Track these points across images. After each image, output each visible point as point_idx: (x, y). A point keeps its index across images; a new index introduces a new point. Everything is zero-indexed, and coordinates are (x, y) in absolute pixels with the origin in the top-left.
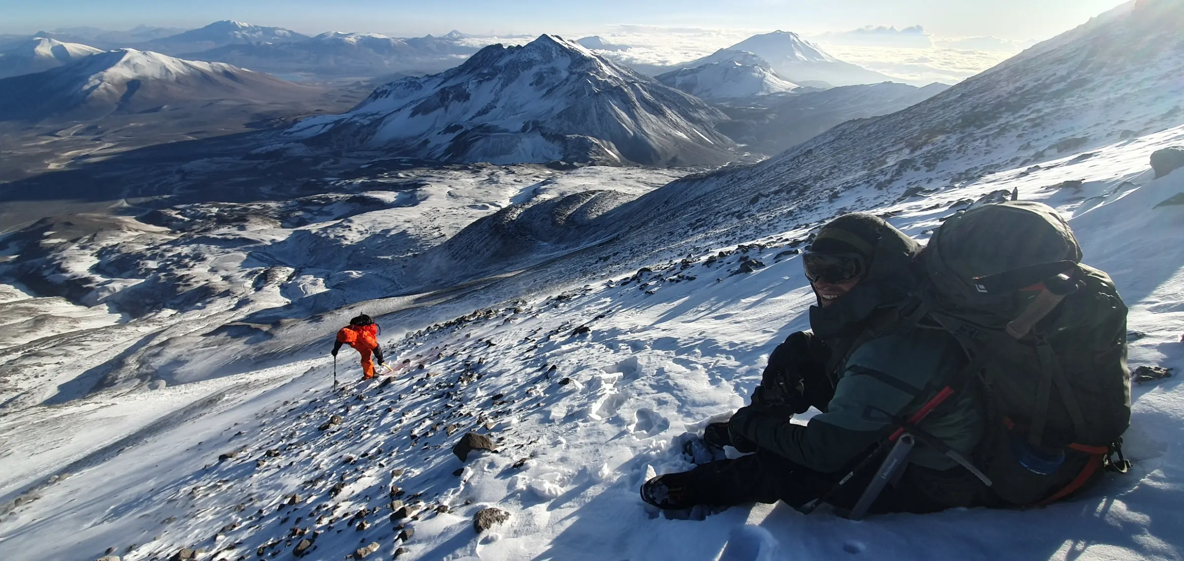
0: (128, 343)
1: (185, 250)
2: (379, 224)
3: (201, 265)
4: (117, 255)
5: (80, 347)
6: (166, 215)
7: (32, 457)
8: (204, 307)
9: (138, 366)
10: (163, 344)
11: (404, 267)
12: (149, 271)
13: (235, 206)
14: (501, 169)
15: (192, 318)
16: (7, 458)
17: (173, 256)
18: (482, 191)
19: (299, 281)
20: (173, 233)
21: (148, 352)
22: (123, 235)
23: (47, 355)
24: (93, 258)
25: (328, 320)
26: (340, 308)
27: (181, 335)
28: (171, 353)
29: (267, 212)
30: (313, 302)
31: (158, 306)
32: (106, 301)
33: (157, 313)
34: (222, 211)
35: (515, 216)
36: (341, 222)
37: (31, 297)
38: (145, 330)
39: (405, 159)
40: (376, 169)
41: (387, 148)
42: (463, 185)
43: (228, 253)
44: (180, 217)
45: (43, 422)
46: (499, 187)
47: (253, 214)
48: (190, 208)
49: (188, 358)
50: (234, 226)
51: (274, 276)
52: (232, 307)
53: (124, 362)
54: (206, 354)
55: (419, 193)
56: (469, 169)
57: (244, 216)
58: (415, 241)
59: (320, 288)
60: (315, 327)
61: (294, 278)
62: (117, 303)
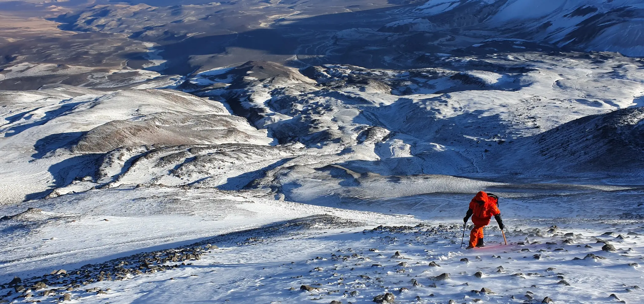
0: (272, 161)
1: (321, 100)
2: (475, 103)
3: (328, 114)
4: (282, 95)
5: (246, 156)
6: (317, 71)
7: (202, 221)
8: (321, 148)
9: (273, 179)
10: (291, 168)
11: (486, 151)
12: (297, 111)
13: (362, 70)
14: (633, 61)
15: (312, 154)
16: (190, 217)
17: (314, 103)
18: (599, 84)
19: (391, 143)
20: (318, 85)
21: (281, 171)
22: (289, 82)
23: (229, 156)
24: (269, 95)
25: (404, 184)
26: (416, 175)
27: (302, 165)
28: (293, 176)
29: (384, 79)
30: (396, 164)
31: (295, 140)
32: (268, 127)
33: (293, 144)
34: (353, 73)
35: (636, 120)
36: (440, 97)
37: (230, 114)
38: (284, 154)
39: (519, 41)
40: (487, 49)
41: (503, 28)
42: (577, 75)
43: (348, 108)
44: (325, 73)
45: (214, 200)
46: (623, 83)
47: (374, 79)
48: (333, 68)
49: (302, 183)
50: (357, 87)
51: (374, 134)
52: (339, 152)
53: (266, 174)
54: (313, 184)
55: (524, 78)
56: (589, 58)
57: (367, 79)
58: (505, 127)
59: (406, 154)
60: (392, 186)
61: (388, 140)
62: (274, 131)
